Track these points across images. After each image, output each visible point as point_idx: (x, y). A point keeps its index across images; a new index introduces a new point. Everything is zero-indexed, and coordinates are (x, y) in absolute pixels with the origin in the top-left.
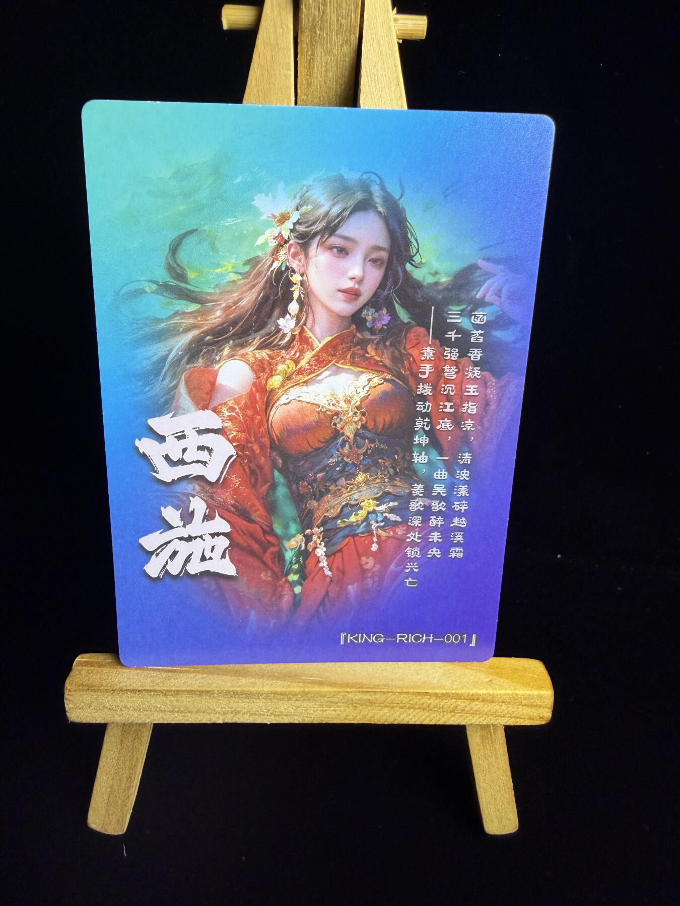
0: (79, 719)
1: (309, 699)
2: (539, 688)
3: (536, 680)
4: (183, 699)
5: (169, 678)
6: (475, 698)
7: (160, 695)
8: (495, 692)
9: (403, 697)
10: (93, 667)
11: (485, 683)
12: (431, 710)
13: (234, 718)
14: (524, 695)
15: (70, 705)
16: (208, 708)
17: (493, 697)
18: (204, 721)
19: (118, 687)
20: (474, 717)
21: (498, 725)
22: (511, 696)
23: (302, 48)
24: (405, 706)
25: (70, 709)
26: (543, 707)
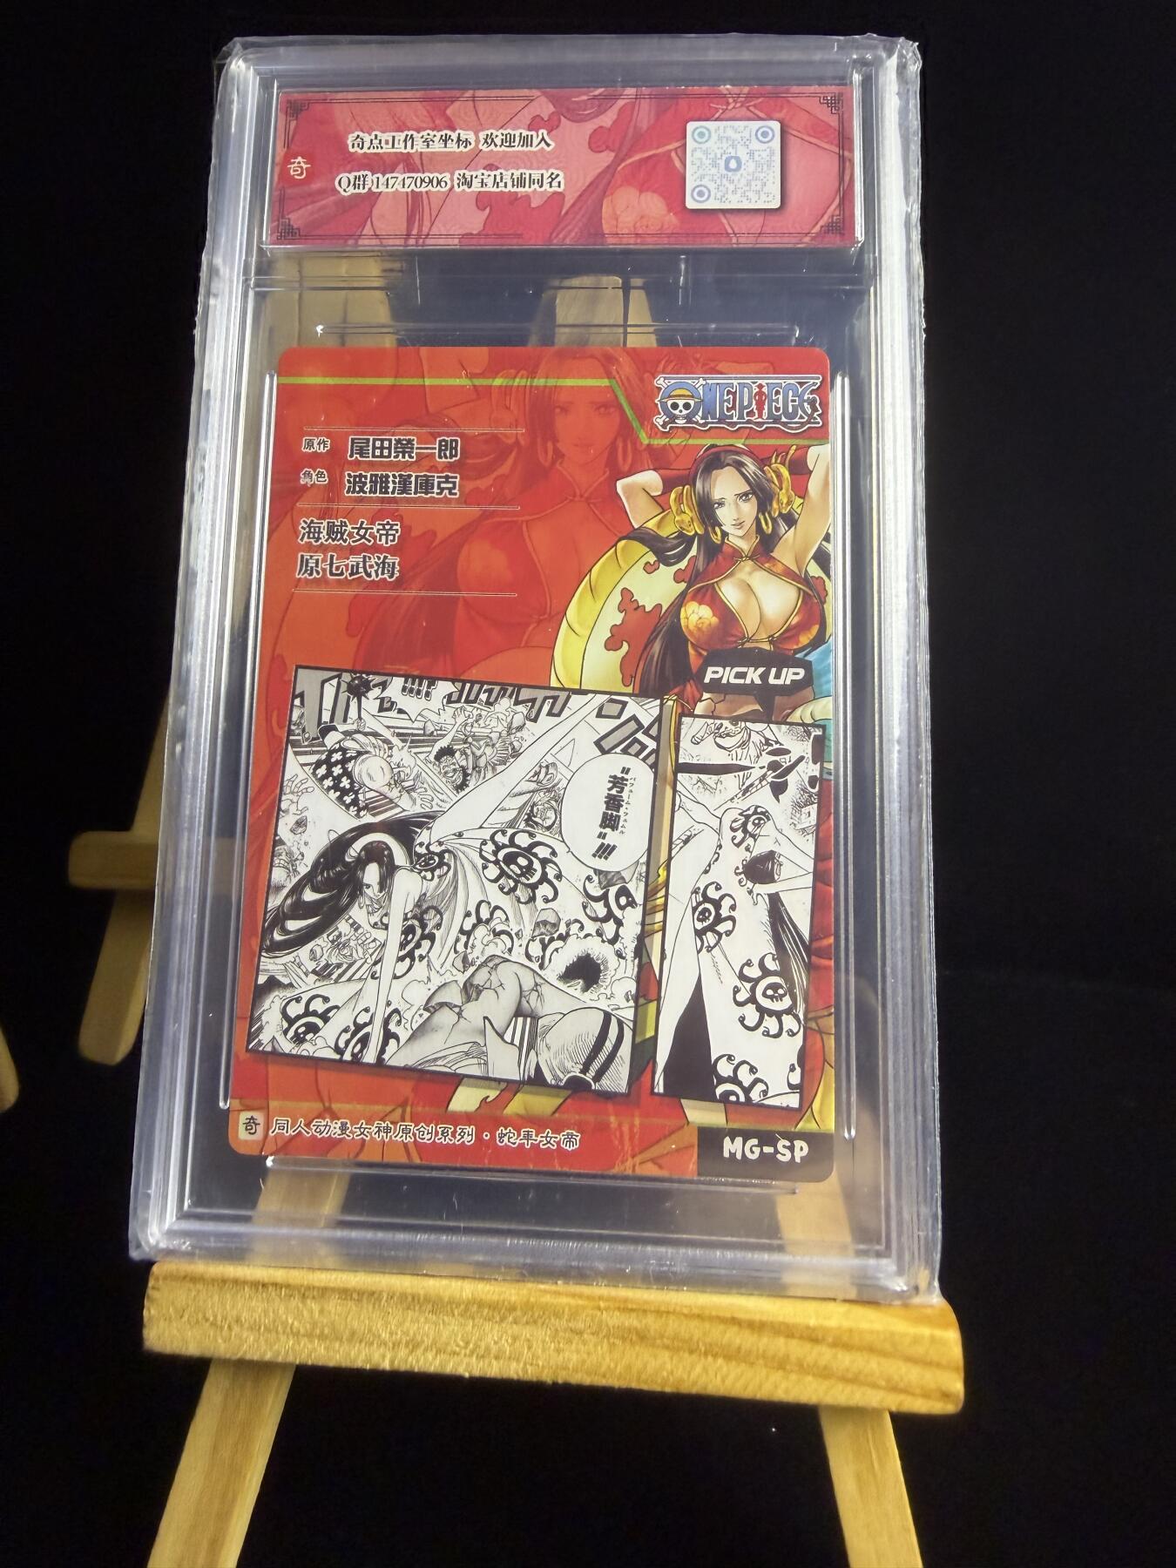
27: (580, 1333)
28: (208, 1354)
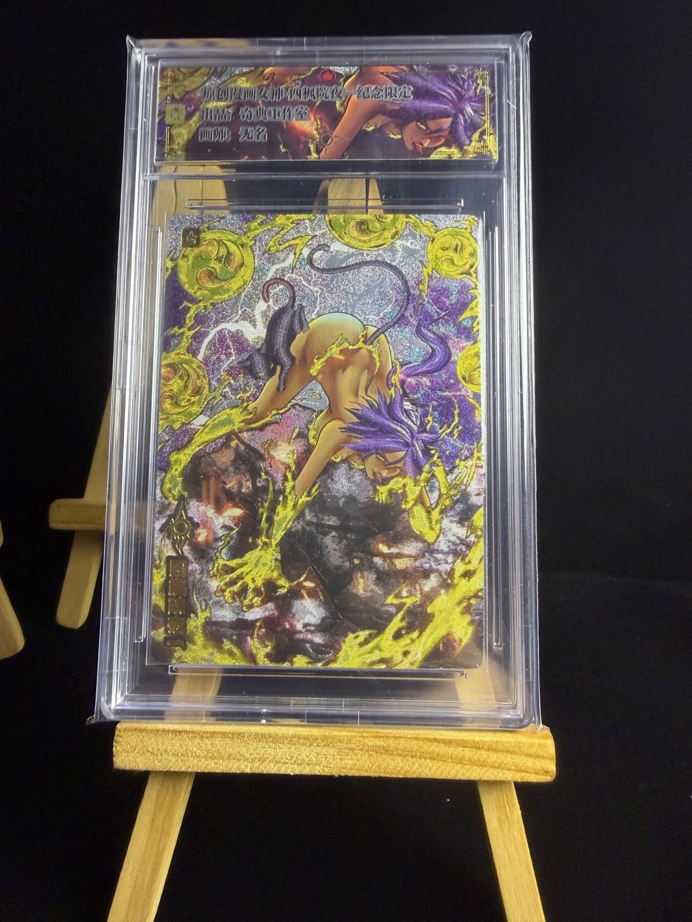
27: (353, 750)
28: (149, 769)
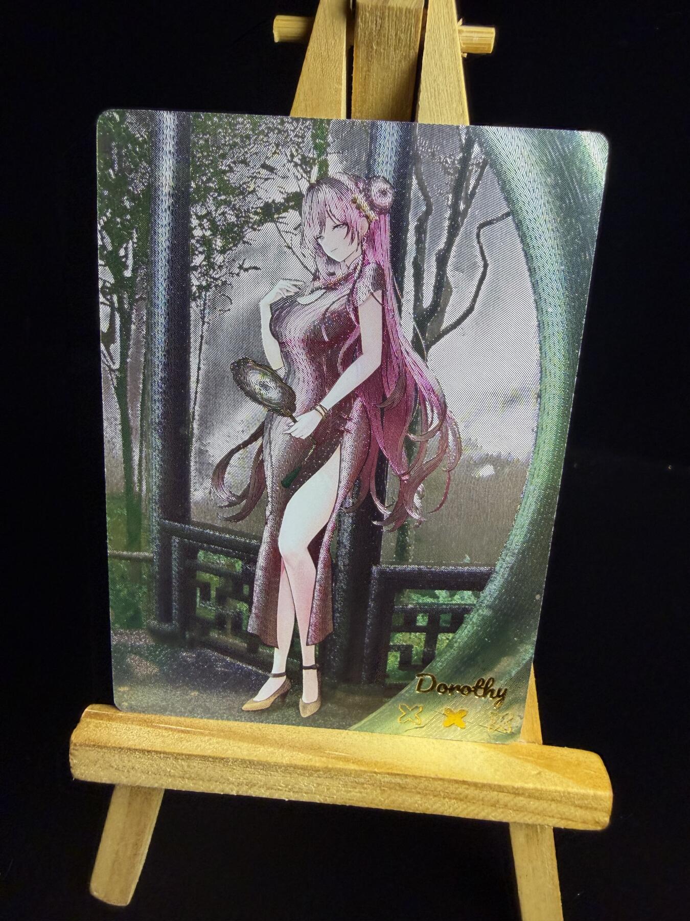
0: (84, 777)
1: (332, 777)
2: (595, 787)
3: (591, 777)
4: (195, 764)
5: (181, 740)
6: (520, 793)
7: (170, 758)
8: (543, 787)
9: (439, 784)
10: (102, 720)
11: (533, 776)
12: (469, 802)
13: (250, 791)
14: (577, 794)
15: (75, 761)
16: (222, 777)
17: (541, 794)
18: (216, 792)
19: (126, 746)
20: (517, 814)
21: (546, 826)
22: (562, 794)
23: (356, 63)
24: (440, 795)
25: (74, 765)
26: (600, 811)
